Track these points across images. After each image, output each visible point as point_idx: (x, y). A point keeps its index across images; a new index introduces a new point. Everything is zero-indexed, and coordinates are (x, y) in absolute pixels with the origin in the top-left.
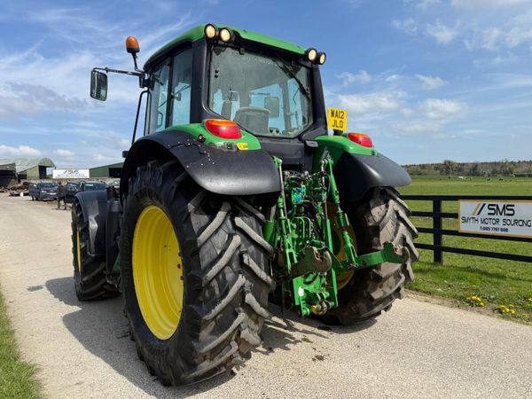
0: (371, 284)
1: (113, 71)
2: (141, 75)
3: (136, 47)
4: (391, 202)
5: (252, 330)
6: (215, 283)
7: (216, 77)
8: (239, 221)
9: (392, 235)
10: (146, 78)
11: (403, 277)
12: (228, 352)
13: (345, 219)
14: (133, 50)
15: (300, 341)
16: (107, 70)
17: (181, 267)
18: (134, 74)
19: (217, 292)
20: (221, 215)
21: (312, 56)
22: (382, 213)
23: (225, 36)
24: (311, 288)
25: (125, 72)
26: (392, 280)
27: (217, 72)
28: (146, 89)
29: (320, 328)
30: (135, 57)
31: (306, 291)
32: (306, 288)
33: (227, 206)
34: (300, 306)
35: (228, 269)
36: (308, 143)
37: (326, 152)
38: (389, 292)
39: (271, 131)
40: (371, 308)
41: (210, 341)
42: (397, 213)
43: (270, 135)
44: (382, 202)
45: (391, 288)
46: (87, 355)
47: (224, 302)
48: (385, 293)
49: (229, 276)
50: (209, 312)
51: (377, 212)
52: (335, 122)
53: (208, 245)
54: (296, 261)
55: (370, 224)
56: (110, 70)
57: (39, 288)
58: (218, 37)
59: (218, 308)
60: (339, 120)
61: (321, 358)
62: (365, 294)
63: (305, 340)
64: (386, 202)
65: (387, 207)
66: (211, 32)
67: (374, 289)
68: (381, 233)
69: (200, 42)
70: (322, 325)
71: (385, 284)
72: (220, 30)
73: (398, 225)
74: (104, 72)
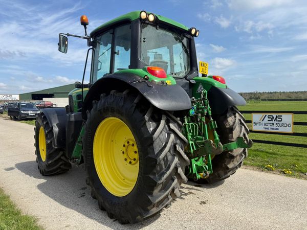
0: (227, 160)
1: (71, 35)
2: (88, 39)
3: (86, 22)
4: (237, 115)
6: (162, 162)
7: (144, 41)
8: (172, 126)
9: (239, 132)
10: (92, 40)
11: (244, 156)
12: (166, 202)
13: (214, 124)
14: (84, 24)
15: (188, 194)
16: (68, 35)
17: (138, 153)
18: (84, 38)
19: (164, 167)
20: (163, 122)
21: (193, 32)
22: (233, 120)
23: (151, 18)
24: (199, 163)
25: (79, 37)
26: (238, 157)
27: (144, 39)
28: (91, 47)
29: (195, 186)
30: (85, 28)
31: (196, 165)
33: (165, 117)
34: (195, 173)
35: (169, 154)
36: (191, 81)
38: (237, 164)
39: (172, 74)
41: (160, 196)
42: (240, 121)
44: (232, 114)
45: (238, 162)
46: (64, 209)
47: (168, 172)
48: (234, 165)
49: (170, 158)
50: (160, 178)
51: (230, 120)
53: (158, 140)
54: (195, 149)
55: (227, 127)
56: (70, 35)
57: (12, 169)
58: (147, 19)
59: (165, 176)
60: (204, 68)
61: (204, 203)
62: (224, 166)
63: (191, 193)
64: (234, 114)
65: (235, 117)
66: (144, 15)
67: (229, 163)
68: (233, 132)
69: (136, 21)
70: (196, 184)
71: (235, 160)
72: (149, 15)
74: (66, 36)
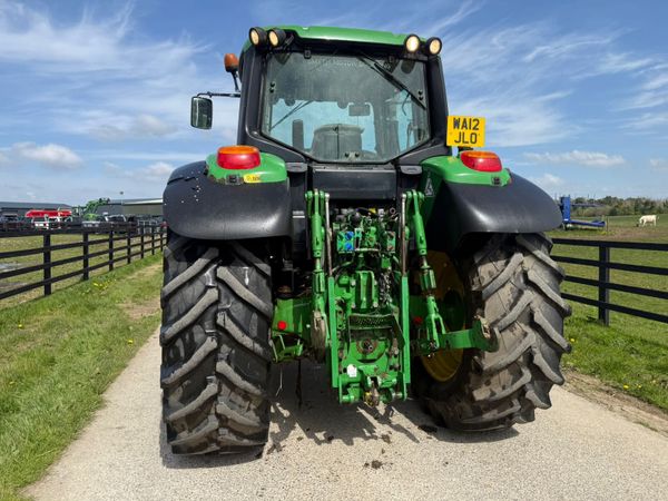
0: (473, 377)
1: (216, 95)
3: (235, 64)
4: (518, 257)
5: (240, 406)
6: (179, 343)
7: (272, 91)
8: (223, 272)
9: (507, 308)
11: (527, 375)
12: (205, 425)
13: (429, 278)
14: (231, 69)
16: (211, 95)
18: (236, 96)
19: (182, 354)
20: (200, 263)
23: (274, 39)
25: (228, 95)
26: (505, 376)
27: (272, 86)
29: (421, 427)
30: (235, 77)
31: (360, 371)
32: (361, 367)
33: (214, 252)
34: (338, 389)
35: (197, 329)
36: (404, 169)
37: (429, 180)
38: (500, 393)
39: (347, 156)
40: (479, 412)
41: (177, 409)
42: (525, 274)
43: (345, 160)
44: (502, 255)
45: (504, 388)
47: (186, 367)
48: (493, 394)
49: (198, 337)
52: (462, 136)
53: (178, 298)
55: (474, 288)
56: (213, 95)
58: (266, 43)
59: (178, 372)
60: (468, 133)
61: (376, 465)
62: (467, 391)
63: (386, 438)
64: (509, 256)
65: (507, 264)
66: (256, 37)
67: (478, 386)
71: (494, 380)
73: (521, 292)
74: (208, 97)
